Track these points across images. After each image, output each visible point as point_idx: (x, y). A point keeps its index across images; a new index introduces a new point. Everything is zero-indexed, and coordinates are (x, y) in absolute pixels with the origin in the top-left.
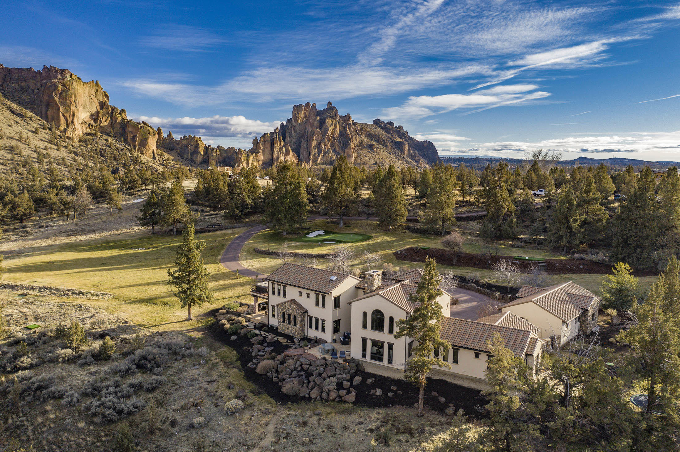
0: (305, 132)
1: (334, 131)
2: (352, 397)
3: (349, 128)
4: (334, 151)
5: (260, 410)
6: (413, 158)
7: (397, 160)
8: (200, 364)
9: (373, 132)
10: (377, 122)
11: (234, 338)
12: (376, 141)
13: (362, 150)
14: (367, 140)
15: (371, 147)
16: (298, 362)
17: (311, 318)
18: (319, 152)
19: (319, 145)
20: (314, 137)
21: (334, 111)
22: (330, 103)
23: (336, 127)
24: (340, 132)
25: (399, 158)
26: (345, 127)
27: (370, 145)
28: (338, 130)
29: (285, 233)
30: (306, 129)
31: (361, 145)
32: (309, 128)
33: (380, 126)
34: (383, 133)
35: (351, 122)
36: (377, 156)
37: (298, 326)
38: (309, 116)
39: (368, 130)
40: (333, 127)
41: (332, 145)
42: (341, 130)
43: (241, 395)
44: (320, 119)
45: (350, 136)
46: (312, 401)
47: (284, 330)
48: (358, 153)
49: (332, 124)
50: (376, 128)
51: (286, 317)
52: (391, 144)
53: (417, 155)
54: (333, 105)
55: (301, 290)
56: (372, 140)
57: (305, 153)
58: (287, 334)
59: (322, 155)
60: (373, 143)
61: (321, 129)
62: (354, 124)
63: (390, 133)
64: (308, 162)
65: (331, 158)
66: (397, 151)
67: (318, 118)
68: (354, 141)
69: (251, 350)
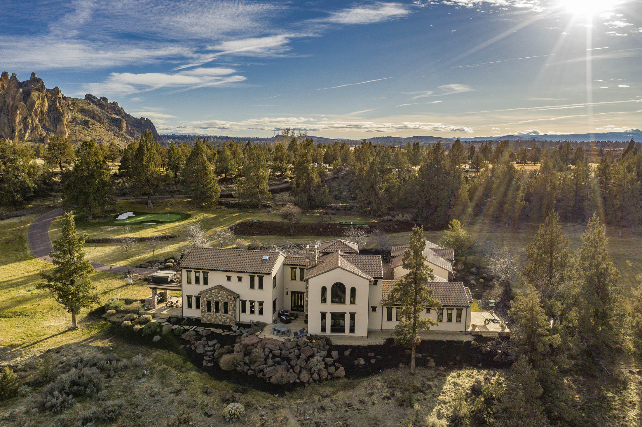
0: (5, 105)
1: (42, 105)
2: (342, 371)
3: (60, 103)
4: (44, 127)
5: (264, 407)
6: (132, 135)
7: (115, 137)
8: (144, 375)
9: (86, 107)
10: (89, 97)
11: (157, 338)
12: (90, 117)
13: (76, 126)
14: (80, 117)
15: (85, 123)
16: (266, 350)
17: (244, 302)
18: (26, 128)
19: (24, 120)
20: (18, 112)
21: (40, 84)
22: (33, 74)
23: (44, 101)
24: (49, 106)
25: (118, 135)
26: (54, 102)
27: (84, 121)
28: (47, 104)
29: (90, 218)
30: (5, 102)
31: (74, 120)
32: (10, 101)
33: (93, 102)
34: (98, 108)
35: (61, 96)
36: (94, 133)
37: (230, 313)
38: (9, 88)
39: (81, 105)
40: (40, 101)
41: (40, 121)
42: (51, 104)
43: (228, 397)
44: (23, 92)
45: (61, 111)
46: (306, 385)
47: (210, 320)
48: (71, 130)
49: (39, 97)
50: (89, 103)
51: (213, 305)
52: (107, 120)
53: (136, 132)
54: (37, 76)
55: (229, 274)
56: (86, 116)
57: (6, 129)
58: (216, 323)
59: (29, 131)
60: (88, 119)
61: (25, 103)
62: (65, 98)
63: (104, 109)
64: (12, 138)
65: (41, 135)
66: (115, 128)
67: (21, 90)
68: (67, 117)
69: (193, 348)
